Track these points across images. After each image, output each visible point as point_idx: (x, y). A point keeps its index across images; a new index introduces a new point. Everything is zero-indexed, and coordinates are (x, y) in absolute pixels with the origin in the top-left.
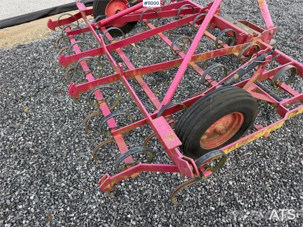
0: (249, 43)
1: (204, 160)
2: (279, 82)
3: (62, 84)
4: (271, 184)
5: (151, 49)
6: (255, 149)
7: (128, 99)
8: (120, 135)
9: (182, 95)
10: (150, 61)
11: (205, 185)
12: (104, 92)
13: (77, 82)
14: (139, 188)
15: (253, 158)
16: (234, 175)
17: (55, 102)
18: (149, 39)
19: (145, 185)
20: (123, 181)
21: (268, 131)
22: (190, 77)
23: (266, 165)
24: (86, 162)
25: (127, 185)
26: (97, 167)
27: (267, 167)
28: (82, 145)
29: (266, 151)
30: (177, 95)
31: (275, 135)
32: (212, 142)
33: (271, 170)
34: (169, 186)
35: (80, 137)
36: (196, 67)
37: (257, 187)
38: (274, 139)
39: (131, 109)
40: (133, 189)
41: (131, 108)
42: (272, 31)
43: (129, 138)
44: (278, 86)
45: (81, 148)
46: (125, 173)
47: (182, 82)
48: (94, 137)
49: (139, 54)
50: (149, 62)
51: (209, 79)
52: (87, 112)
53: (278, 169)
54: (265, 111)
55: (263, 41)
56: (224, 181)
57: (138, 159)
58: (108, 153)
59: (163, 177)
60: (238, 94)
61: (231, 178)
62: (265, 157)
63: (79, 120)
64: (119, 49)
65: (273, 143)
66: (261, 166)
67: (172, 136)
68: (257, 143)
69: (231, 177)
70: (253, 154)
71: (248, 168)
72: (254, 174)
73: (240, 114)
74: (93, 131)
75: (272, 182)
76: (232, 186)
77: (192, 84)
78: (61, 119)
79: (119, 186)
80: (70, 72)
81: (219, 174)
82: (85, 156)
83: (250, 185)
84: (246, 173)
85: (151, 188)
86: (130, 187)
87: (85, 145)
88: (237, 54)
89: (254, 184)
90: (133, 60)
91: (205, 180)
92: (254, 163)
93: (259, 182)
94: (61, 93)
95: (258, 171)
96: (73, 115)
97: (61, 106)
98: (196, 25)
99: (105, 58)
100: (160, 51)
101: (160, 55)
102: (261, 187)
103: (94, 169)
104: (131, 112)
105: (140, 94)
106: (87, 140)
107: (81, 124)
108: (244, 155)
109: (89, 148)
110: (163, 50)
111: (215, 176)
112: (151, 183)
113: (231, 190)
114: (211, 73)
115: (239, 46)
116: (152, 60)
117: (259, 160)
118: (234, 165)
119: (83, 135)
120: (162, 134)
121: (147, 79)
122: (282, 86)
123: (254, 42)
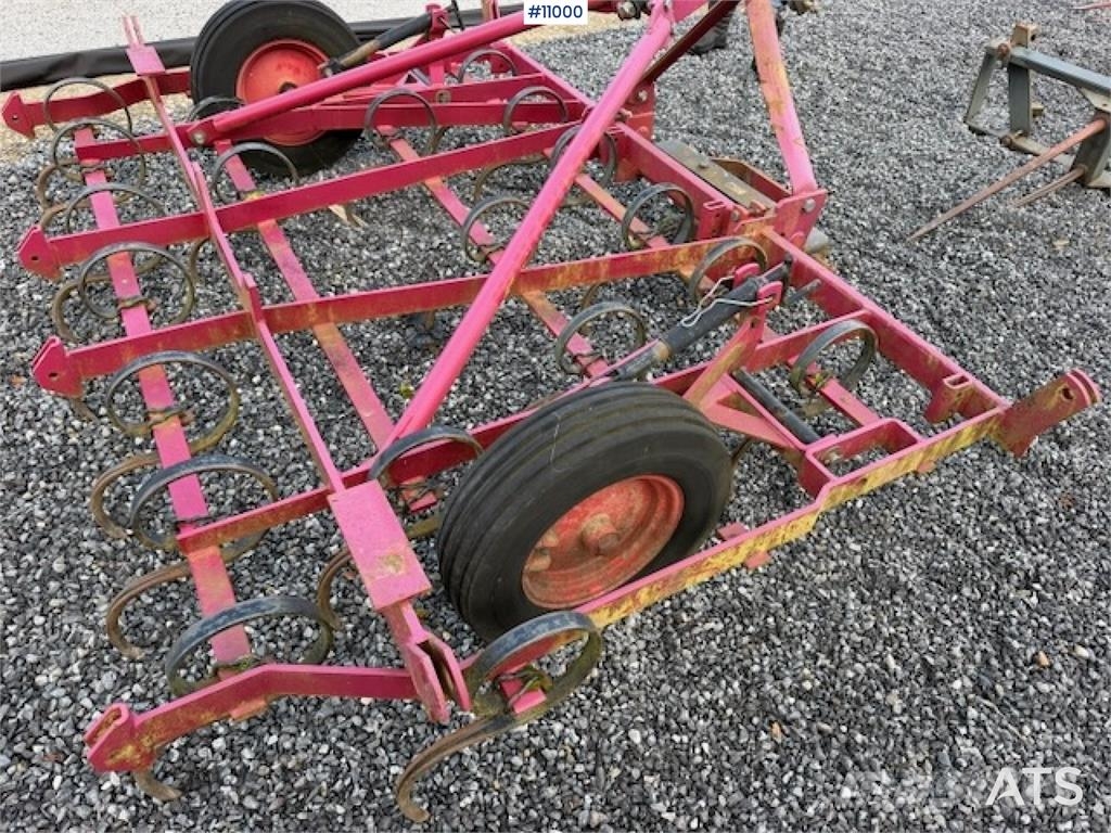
0: (731, 237)
1: (507, 650)
2: (818, 376)
3: (35, 341)
4: (779, 741)
5: (406, 232)
6: (733, 610)
7: (288, 412)
8: (213, 550)
9: (499, 407)
10: (395, 277)
11: (543, 743)
12: (197, 381)
14: (283, 759)
15: (726, 643)
16: (651, 708)
18: (403, 195)
19: (309, 747)
20: (221, 730)
21: (758, 547)
22: (536, 345)
23: (767, 669)
24: (81, 652)
25: (237, 749)
26: (123, 673)
27: (771, 678)
28: (77, 586)
29: (771, 620)
30: (481, 405)
31: (806, 560)
32: (577, 583)
33: (783, 689)
34: (403, 750)
36: (544, 307)
37: (730, 753)
38: (803, 577)
39: (298, 449)
40: (257, 762)
41: (295, 446)
42: (811, 202)
43: (271, 561)
44: (813, 389)
45: (72, 598)
46: (199, 700)
47: (503, 360)
48: (128, 554)
49: (358, 246)
50: (390, 277)
51: (585, 352)
52: (118, 457)
53: (807, 685)
54: (780, 474)
55: (783, 235)
56: (612, 730)
57: (293, 647)
58: (176, 617)
59: (385, 715)
60: (652, 412)
61: (640, 718)
62: (767, 639)
63: (79, 483)
64: (271, 222)
65: (800, 588)
66: (750, 673)
67: (397, 556)
68: (742, 590)
69: (641, 714)
70: (725, 630)
71: (705, 682)
72: (721, 703)
73: (666, 481)
75: (782, 731)
76: (641, 748)
77: (539, 368)
78: (8, 477)
79: (204, 753)
81: (599, 701)
82: (81, 628)
83: (706, 746)
84: (696, 700)
85: (332, 759)
86: (247, 754)
87: (90, 584)
88: (689, 272)
89: (718, 741)
90: (329, 266)
91: (545, 727)
92: (728, 661)
93: (738, 734)
94: (26, 375)
95: (739, 691)
96: (61, 464)
97: (18, 427)
100: (437, 241)
101: (436, 259)
102: (743, 753)
103: (107, 680)
104: (294, 460)
105: (341, 394)
107: (88, 500)
108: (696, 631)
109: (103, 598)
110: (448, 239)
111: (582, 712)
112: (334, 739)
113: (635, 763)
114: (611, 335)
115: (699, 246)
116: (402, 274)
117: (746, 651)
118: (655, 668)
120: (361, 551)
121: (376, 342)
122: (826, 391)
123: (747, 235)
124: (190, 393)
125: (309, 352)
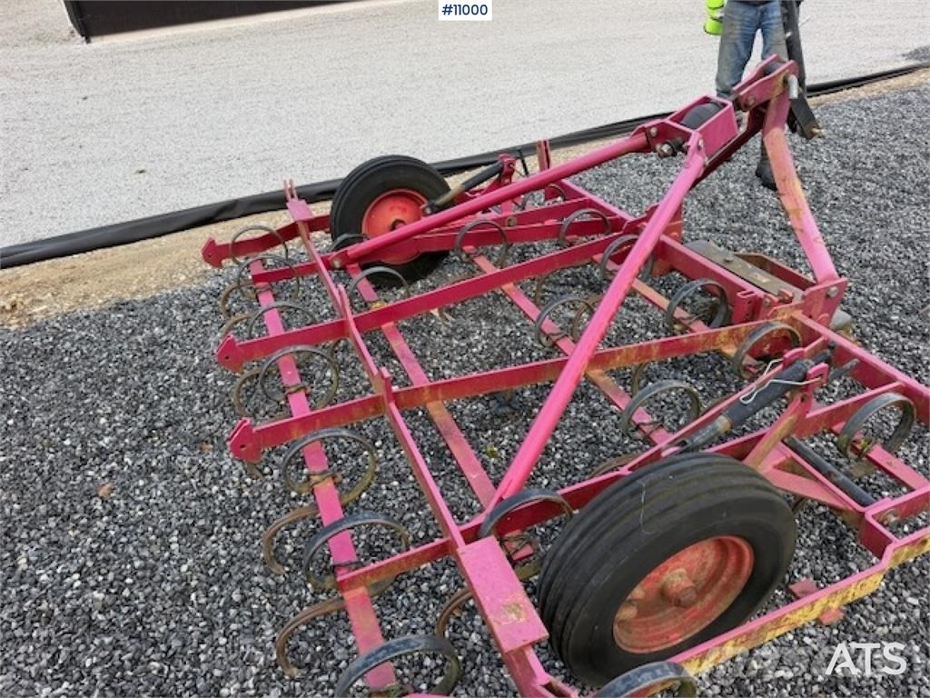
0: (765, 321)
3: (219, 417)
5: (483, 324)
7: (403, 470)
9: (568, 465)
10: (478, 359)
12: (335, 446)
13: (262, 412)
17: (190, 469)
22: (594, 411)
24: (254, 670)
30: (553, 464)
35: (247, 584)
39: (411, 500)
42: (834, 289)
47: (568, 425)
48: (287, 588)
49: (448, 336)
50: (474, 360)
52: (278, 507)
55: (810, 317)
63: (250, 529)
64: (391, 324)
74: (287, 569)
77: (600, 431)
78: (201, 523)
80: (248, 383)
87: (259, 612)
88: (730, 351)
90: (429, 353)
94: (213, 443)
96: (237, 513)
97: (207, 483)
98: (611, 266)
99: (350, 347)
100: (509, 330)
101: (508, 344)
103: (274, 695)
105: (440, 455)
106: (267, 595)
107: (257, 542)
110: (517, 327)
116: (483, 357)
119: (256, 579)
121: (466, 411)
123: (779, 318)
124: (330, 455)
125: (416, 420)
